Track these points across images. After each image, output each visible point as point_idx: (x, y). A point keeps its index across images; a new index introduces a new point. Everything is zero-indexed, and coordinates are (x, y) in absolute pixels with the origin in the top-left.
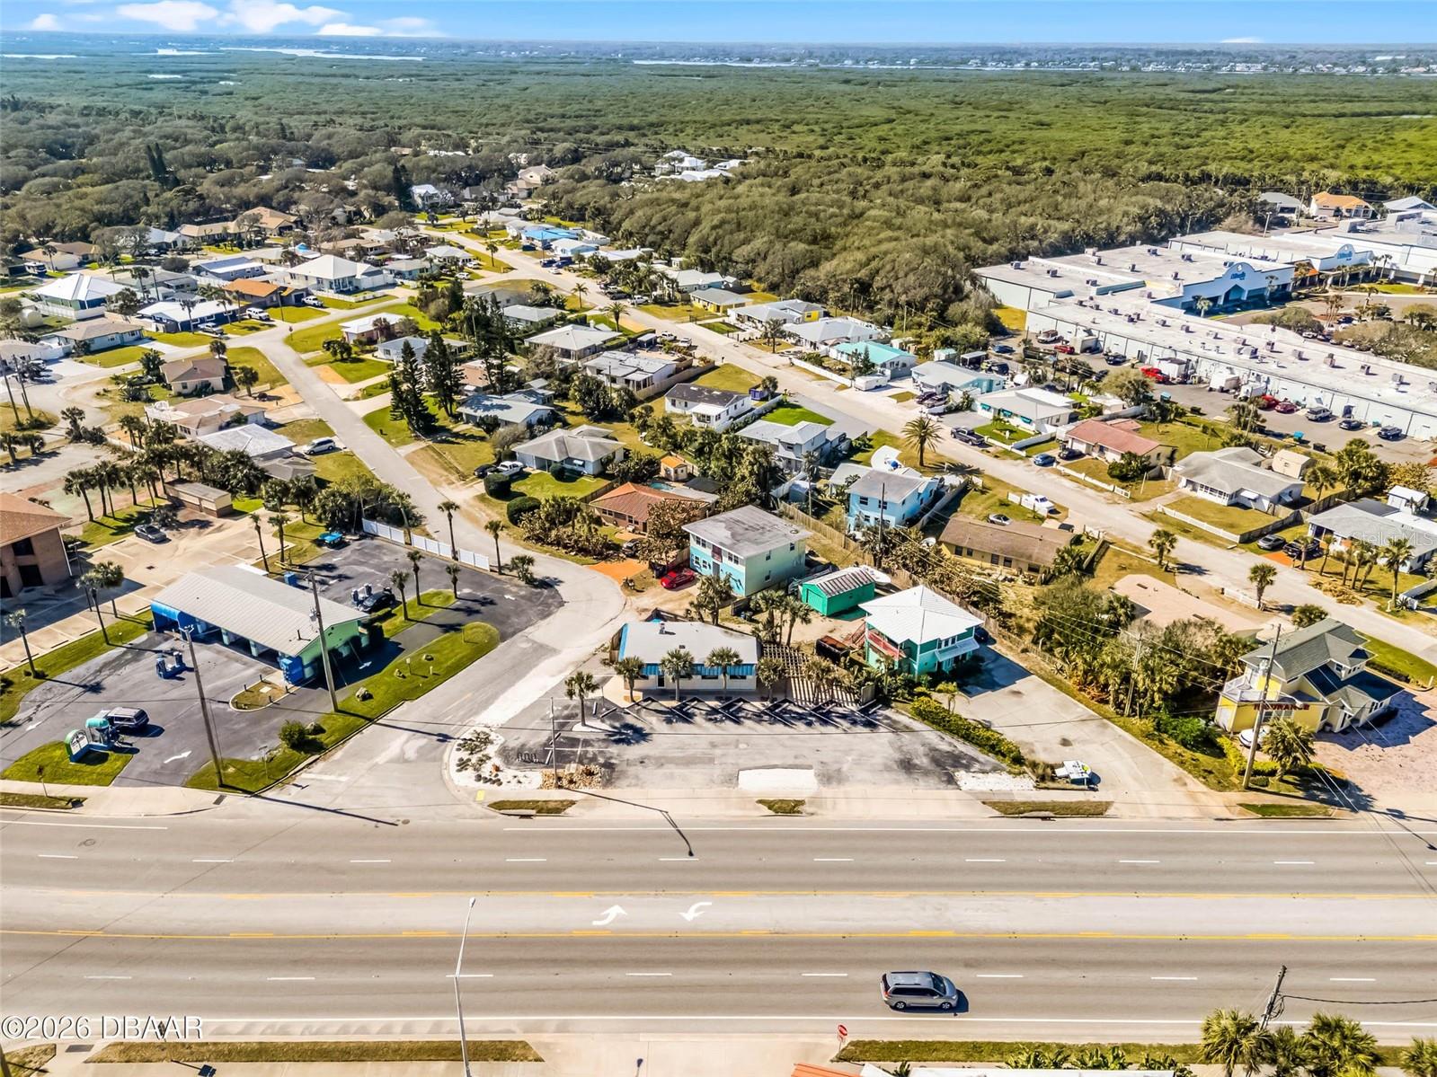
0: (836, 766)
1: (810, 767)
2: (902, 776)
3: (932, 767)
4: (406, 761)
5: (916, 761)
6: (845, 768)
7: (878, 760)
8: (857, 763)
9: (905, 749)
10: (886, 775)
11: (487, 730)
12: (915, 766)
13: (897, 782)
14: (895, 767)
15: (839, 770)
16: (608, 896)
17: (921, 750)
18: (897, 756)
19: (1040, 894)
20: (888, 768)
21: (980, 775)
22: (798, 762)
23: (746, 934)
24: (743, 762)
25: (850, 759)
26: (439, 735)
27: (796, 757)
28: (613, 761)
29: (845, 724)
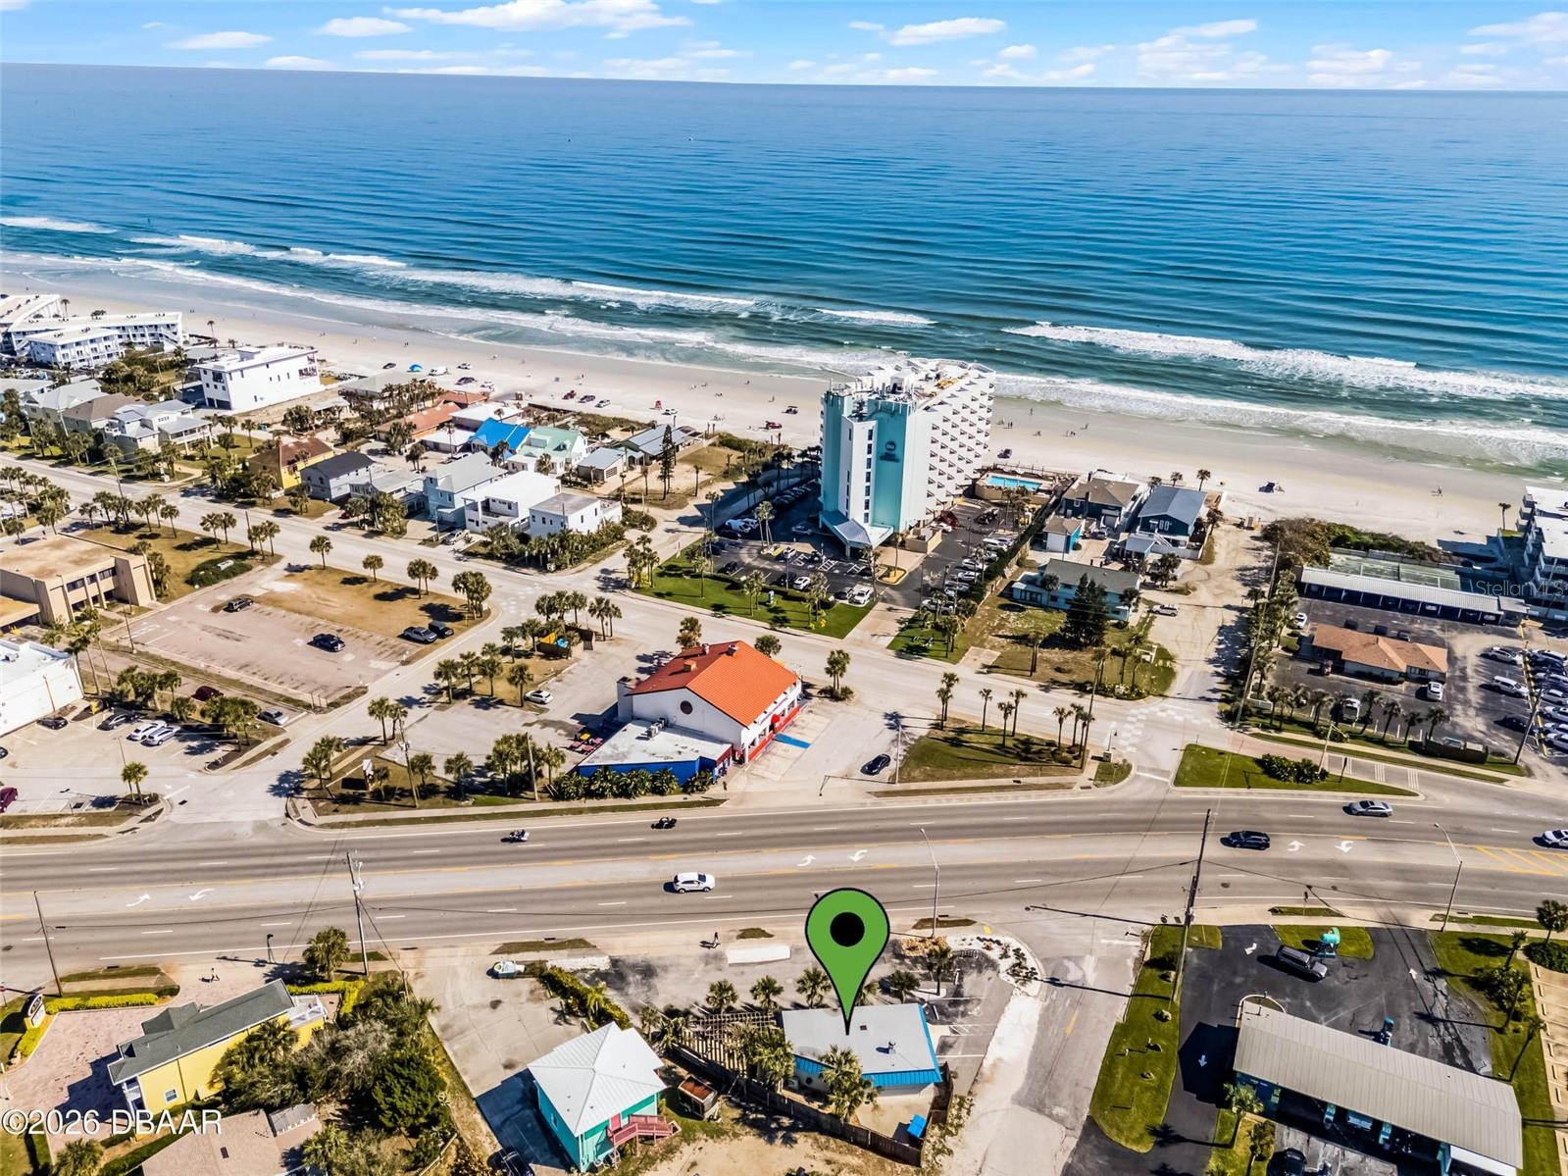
0: (709, 967)
1: (731, 965)
2: (654, 963)
3: (627, 971)
4: (1069, 958)
5: (638, 977)
6: (702, 966)
7: (671, 976)
8: (691, 972)
9: (646, 989)
10: (668, 963)
11: (1023, 988)
12: (641, 972)
13: (660, 958)
14: (658, 970)
15: (707, 964)
16: (865, 866)
17: (631, 990)
18: (655, 981)
19: (587, 883)
20: (665, 969)
21: (588, 967)
22: (742, 969)
23: (776, 850)
24: (788, 965)
25: (696, 976)
26: (1062, 985)
27: (743, 973)
28: (897, 961)
29: (695, 1011)
